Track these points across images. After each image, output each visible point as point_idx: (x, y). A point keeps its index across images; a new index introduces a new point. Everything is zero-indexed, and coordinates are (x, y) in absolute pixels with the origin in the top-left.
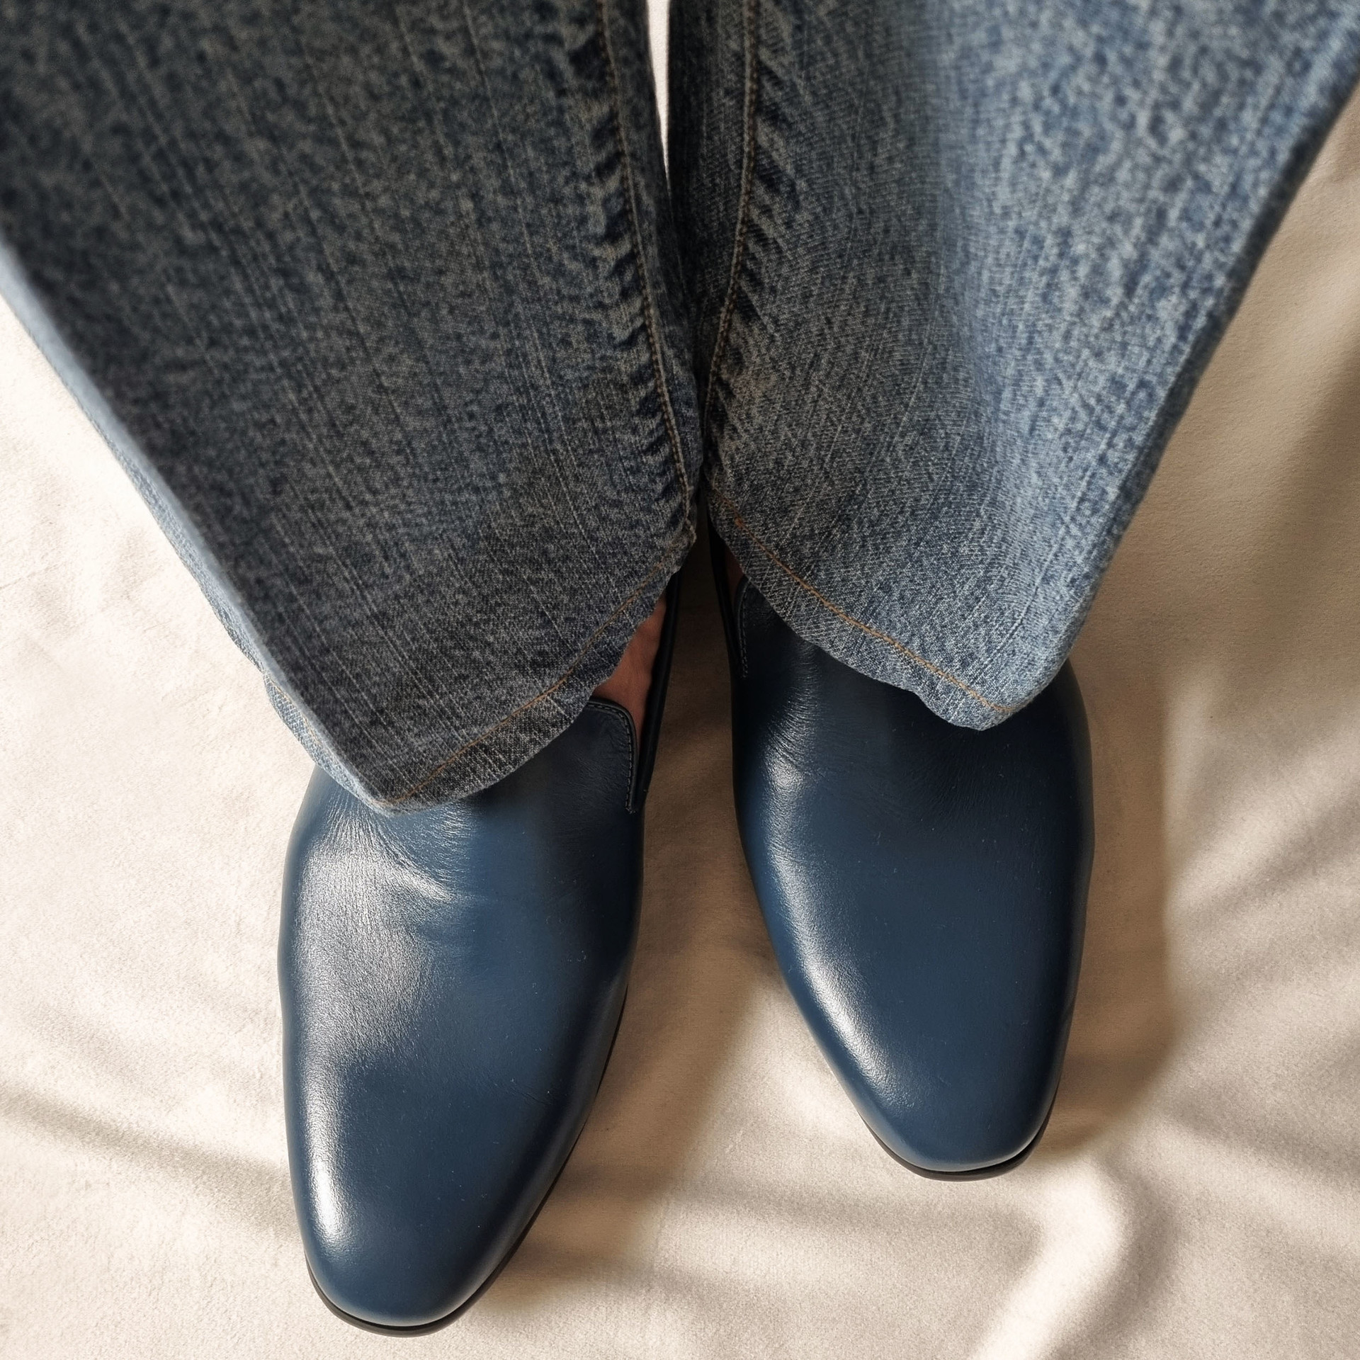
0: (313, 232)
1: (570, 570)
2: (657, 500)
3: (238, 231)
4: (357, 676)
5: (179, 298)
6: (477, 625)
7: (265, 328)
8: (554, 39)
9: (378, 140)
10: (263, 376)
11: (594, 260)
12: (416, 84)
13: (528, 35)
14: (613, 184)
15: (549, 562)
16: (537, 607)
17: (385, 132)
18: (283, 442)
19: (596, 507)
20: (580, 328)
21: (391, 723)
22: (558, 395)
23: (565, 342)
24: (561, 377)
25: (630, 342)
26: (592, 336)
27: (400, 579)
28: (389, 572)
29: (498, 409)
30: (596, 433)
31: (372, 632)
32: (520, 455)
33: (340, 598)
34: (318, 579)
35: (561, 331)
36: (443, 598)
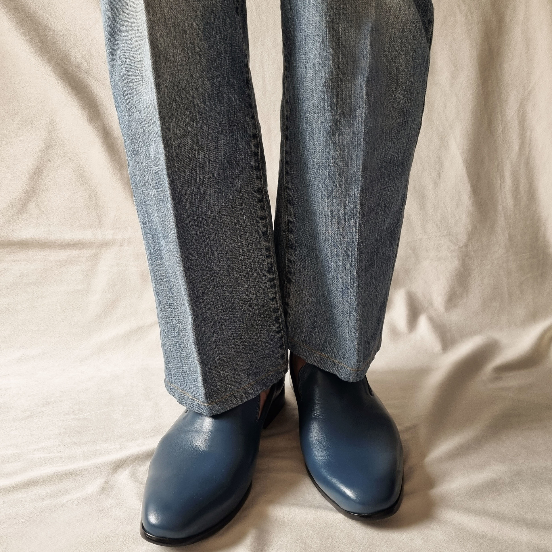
1: (258, 355)
4: (209, 355)
6: (235, 358)
7: (207, 258)
11: (265, 275)
13: (254, 224)
14: (269, 260)
15: (253, 350)
16: (249, 360)
20: (262, 290)
21: (213, 374)
22: (257, 305)
24: (258, 301)
26: (264, 293)
27: (221, 335)
28: (219, 331)
29: (244, 301)
30: (265, 320)
31: (213, 346)
32: (249, 317)
33: (210, 331)
34: (207, 322)
35: (258, 289)
36: (229, 347)
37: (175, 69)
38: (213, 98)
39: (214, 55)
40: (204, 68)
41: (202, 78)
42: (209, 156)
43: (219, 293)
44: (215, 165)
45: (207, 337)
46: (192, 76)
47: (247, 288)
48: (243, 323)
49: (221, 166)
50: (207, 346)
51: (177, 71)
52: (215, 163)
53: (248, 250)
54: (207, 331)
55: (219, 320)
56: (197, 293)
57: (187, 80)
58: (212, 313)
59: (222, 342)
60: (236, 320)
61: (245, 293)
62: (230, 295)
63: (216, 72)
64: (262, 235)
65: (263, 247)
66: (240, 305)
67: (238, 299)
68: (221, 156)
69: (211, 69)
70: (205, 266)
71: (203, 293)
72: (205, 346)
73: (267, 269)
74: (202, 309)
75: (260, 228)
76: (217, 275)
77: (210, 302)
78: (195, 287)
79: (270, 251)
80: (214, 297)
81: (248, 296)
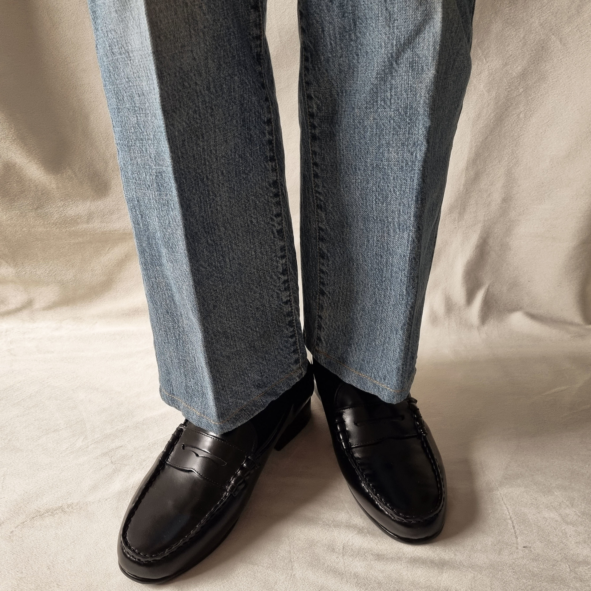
0: (229, 250)
2: (292, 353)
3: (217, 244)
5: (206, 253)
6: (248, 370)
7: (218, 267)
8: (273, 225)
9: (241, 235)
11: (279, 278)
12: (248, 226)
13: (269, 223)
14: (284, 261)
15: (266, 359)
17: (242, 234)
19: (278, 348)
20: (276, 294)
22: (270, 310)
23: (272, 296)
24: (271, 306)
25: (286, 303)
26: (278, 297)
27: (234, 348)
28: (232, 344)
29: (257, 308)
30: (278, 326)
31: (226, 361)
32: (262, 324)
33: (221, 346)
34: (218, 337)
35: (271, 293)
36: (242, 359)
37: (177, 51)
38: (220, 83)
39: (220, 31)
40: (208, 48)
41: (206, 59)
42: (216, 151)
43: (232, 304)
44: (223, 161)
45: (219, 352)
46: (194, 59)
47: (260, 293)
48: (256, 331)
49: (231, 161)
50: (219, 362)
51: (178, 54)
52: (224, 158)
53: (261, 252)
54: (218, 346)
55: (232, 332)
56: (208, 307)
57: (189, 64)
58: (224, 326)
59: (236, 355)
60: (249, 330)
61: (258, 299)
62: (243, 304)
63: (224, 51)
64: (276, 234)
65: (278, 248)
66: (252, 314)
67: (251, 307)
68: (231, 151)
69: (217, 48)
70: (216, 277)
71: (215, 306)
72: (217, 363)
73: (281, 271)
74: (213, 323)
75: (275, 227)
76: (230, 284)
77: (222, 315)
78: (205, 301)
79: (285, 250)
80: (227, 308)
81: (261, 302)
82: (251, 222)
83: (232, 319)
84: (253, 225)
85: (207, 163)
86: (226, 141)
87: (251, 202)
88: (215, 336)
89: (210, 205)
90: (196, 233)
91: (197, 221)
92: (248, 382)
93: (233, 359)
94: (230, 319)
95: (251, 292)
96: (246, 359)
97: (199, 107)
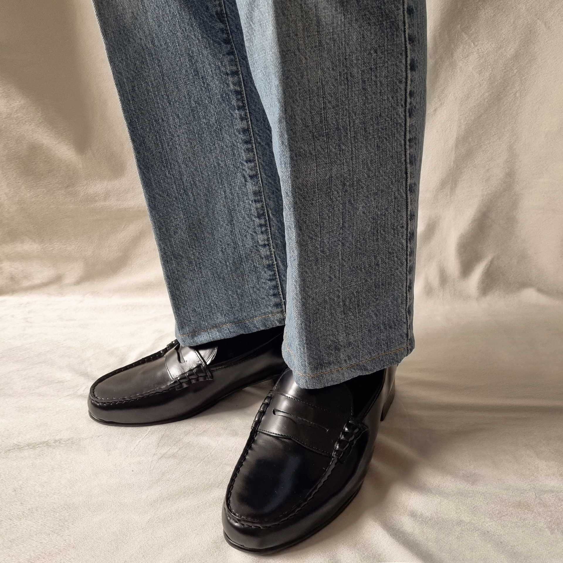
10: (177, 208)
18: (178, 225)
23: (246, 236)
82: (219, 164)
83: (196, 247)
84: (221, 167)
85: (160, 106)
86: (177, 88)
87: (217, 145)
88: (176, 258)
89: (168, 144)
90: (152, 166)
91: (153, 155)
92: (214, 309)
93: (197, 283)
94: (194, 247)
95: (221, 228)
96: (213, 288)
97: (145, 59)
